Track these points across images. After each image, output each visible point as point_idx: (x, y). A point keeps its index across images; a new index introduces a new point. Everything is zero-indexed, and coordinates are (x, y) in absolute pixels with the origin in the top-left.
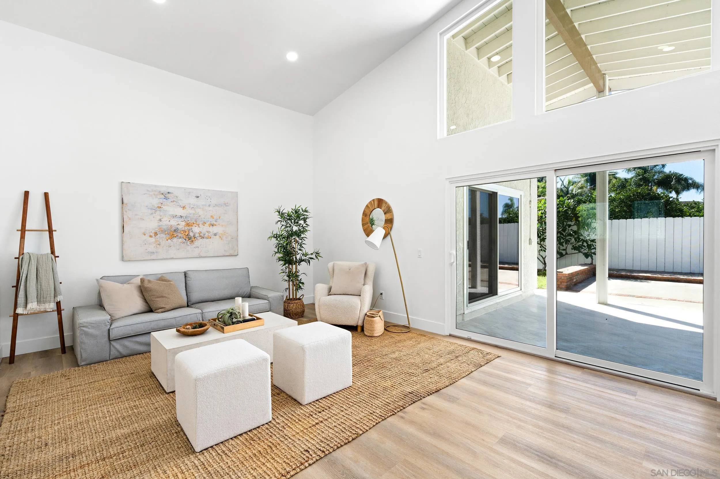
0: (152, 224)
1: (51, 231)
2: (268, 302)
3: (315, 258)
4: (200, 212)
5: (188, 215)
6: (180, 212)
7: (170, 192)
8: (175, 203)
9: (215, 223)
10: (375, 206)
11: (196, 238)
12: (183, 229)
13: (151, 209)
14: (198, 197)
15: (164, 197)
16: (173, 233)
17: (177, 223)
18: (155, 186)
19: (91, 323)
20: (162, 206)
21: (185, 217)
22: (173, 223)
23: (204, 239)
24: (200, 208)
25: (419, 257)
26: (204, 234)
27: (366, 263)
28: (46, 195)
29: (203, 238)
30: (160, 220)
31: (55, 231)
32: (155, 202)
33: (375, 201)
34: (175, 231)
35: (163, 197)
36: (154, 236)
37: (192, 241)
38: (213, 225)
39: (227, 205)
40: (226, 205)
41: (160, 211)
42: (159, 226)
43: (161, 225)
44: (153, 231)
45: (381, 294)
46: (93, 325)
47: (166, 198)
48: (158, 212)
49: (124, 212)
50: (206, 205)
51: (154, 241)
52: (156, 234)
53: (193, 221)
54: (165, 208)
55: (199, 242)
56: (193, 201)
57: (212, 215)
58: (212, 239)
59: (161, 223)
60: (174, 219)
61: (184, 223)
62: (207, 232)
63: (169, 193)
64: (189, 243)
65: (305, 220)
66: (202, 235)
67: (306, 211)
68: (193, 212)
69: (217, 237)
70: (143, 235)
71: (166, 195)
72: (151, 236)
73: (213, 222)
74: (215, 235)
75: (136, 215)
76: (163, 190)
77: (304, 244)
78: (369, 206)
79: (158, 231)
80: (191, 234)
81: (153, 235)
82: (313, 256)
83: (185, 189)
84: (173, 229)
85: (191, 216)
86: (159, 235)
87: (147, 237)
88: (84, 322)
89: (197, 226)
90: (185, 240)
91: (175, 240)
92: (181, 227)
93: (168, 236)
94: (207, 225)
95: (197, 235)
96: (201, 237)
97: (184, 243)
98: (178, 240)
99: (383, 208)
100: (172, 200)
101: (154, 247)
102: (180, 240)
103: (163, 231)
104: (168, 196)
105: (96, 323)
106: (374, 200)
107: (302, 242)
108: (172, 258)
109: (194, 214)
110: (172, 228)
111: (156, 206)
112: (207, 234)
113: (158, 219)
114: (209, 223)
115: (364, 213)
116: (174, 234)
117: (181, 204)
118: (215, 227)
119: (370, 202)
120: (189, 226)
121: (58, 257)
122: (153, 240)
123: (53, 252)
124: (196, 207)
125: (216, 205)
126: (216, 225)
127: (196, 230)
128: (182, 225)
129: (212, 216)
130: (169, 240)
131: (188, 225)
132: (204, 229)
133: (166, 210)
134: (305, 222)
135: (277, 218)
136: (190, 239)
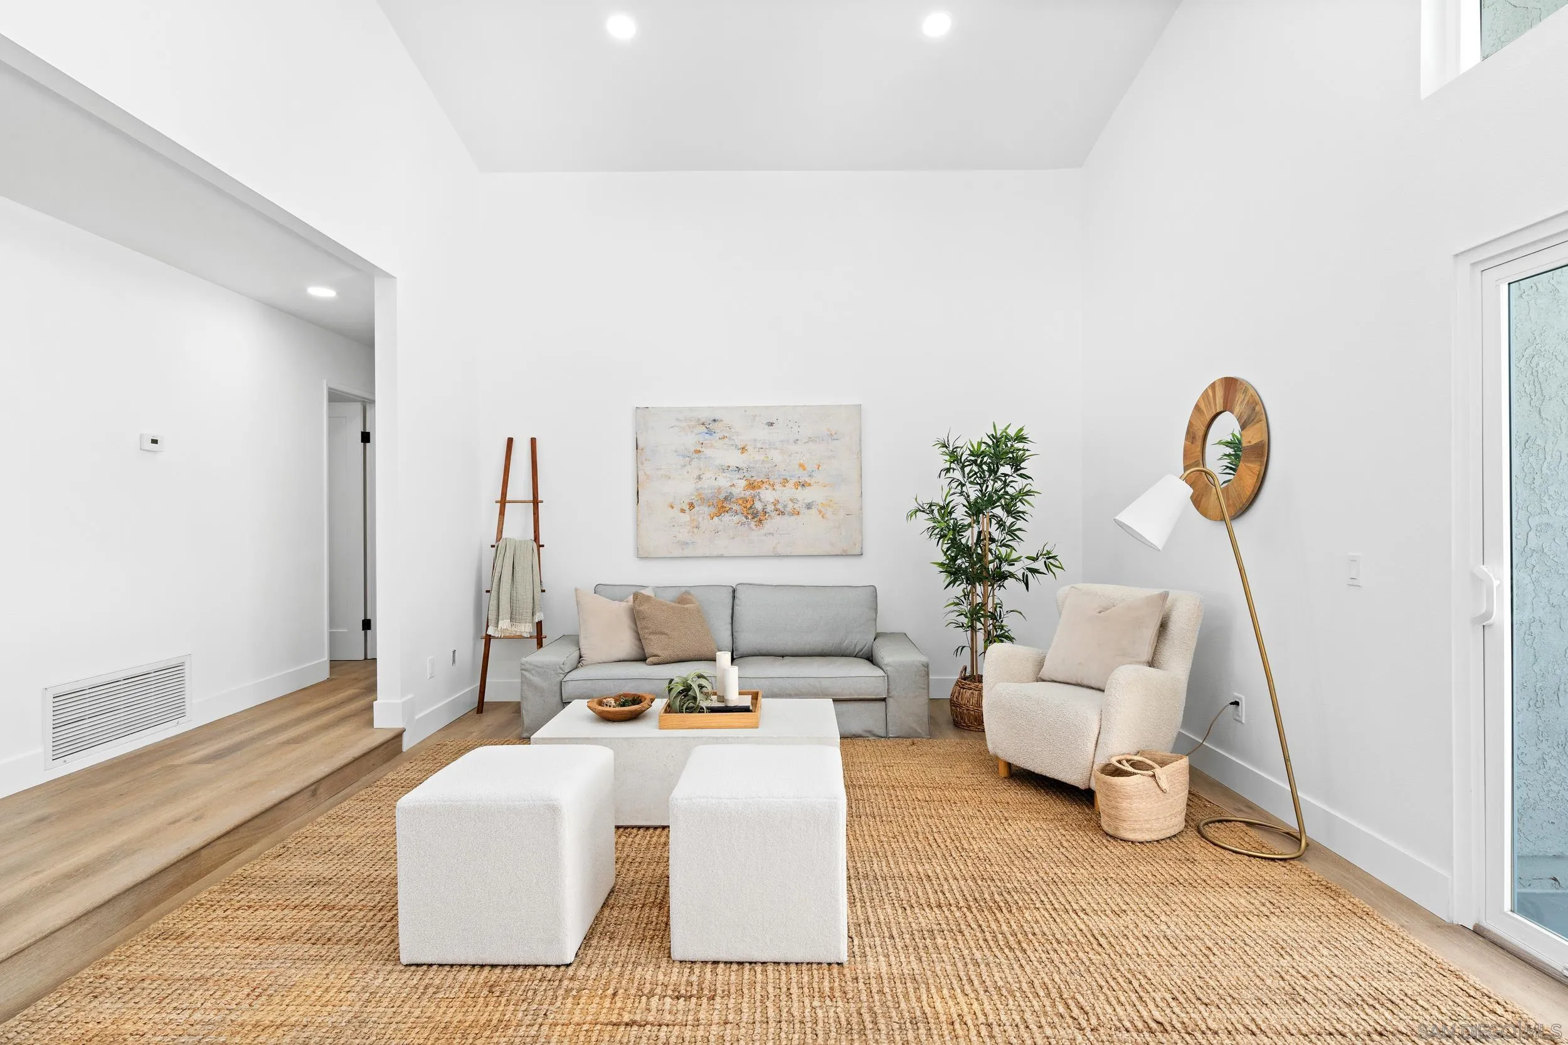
0: (684, 487)
1: (536, 502)
2: (883, 674)
3: (1043, 569)
4: (776, 456)
5: (751, 465)
6: (735, 459)
7: (716, 418)
8: (726, 440)
9: (808, 480)
10: (1215, 405)
11: (767, 515)
12: (743, 496)
13: (684, 456)
14: (772, 424)
15: (706, 430)
16: (722, 505)
17: (729, 484)
18: (691, 409)
19: (536, 666)
20: (703, 449)
21: (745, 470)
22: (723, 482)
23: (786, 517)
24: (776, 449)
25: (1353, 582)
26: (785, 506)
27: (1165, 596)
28: (533, 441)
29: (783, 513)
30: (699, 478)
31: (542, 502)
32: (690, 441)
33: (1217, 389)
34: (726, 498)
35: (703, 429)
36: (687, 511)
37: (760, 521)
38: (803, 485)
39: (835, 437)
40: (833, 437)
41: (699, 458)
42: (698, 490)
43: (701, 488)
44: (687, 501)
45: (1236, 703)
46: (538, 669)
47: (710, 432)
48: (695, 462)
49: (640, 466)
50: (788, 441)
51: (689, 519)
52: (692, 506)
53: (762, 478)
54: (707, 452)
55: (774, 523)
56: (762, 434)
57: (802, 461)
58: (801, 515)
59: (700, 484)
60: (724, 475)
61: (743, 483)
62: (791, 500)
63: (715, 420)
64: (753, 524)
65: (1016, 463)
66: (779, 506)
67: (1020, 438)
68: (760, 457)
69: (814, 511)
70: (670, 508)
71: (709, 425)
72: (683, 511)
73: (805, 478)
74: (809, 506)
75: (657, 469)
76: (705, 416)
77: (1019, 529)
78: (1203, 406)
79: (696, 499)
80: (758, 506)
81: (686, 507)
82: (1039, 565)
83: (745, 409)
84: (722, 497)
85: (757, 465)
86: (697, 508)
87: (676, 512)
88: (527, 662)
89: (770, 488)
90: (746, 518)
91: (726, 517)
92: (739, 489)
93: (714, 510)
94: (791, 484)
95: (770, 508)
96: (778, 512)
97: (743, 524)
98: (733, 517)
99: (1237, 409)
100: (720, 435)
101: (689, 532)
102: (736, 518)
103: (703, 500)
104: (713, 426)
105: (543, 667)
106: (1213, 386)
107: (1012, 524)
108: (721, 557)
109: (763, 462)
110: (720, 493)
111: (693, 449)
112: (790, 505)
113: (695, 477)
114: (795, 480)
115: (1188, 433)
116: (725, 505)
117: (738, 443)
118: (808, 488)
119: (1205, 395)
120: (753, 488)
121: (543, 546)
122: (686, 517)
123: (536, 538)
124: (767, 446)
125: (810, 440)
126: (810, 485)
127: (767, 495)
128: (739, 488)
129: (802, 466)
130: (716, 519)
131: (752, 486)
132: (785, 494)
133: (710, 457)
134: (1017, 470)
135: (943, 462)
136: (755, 515)
